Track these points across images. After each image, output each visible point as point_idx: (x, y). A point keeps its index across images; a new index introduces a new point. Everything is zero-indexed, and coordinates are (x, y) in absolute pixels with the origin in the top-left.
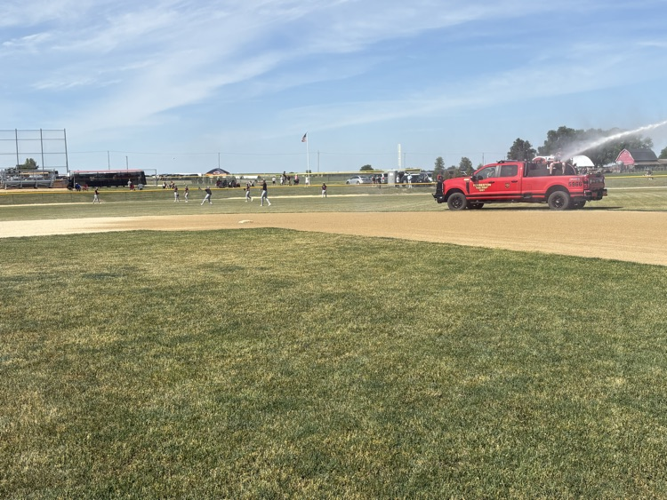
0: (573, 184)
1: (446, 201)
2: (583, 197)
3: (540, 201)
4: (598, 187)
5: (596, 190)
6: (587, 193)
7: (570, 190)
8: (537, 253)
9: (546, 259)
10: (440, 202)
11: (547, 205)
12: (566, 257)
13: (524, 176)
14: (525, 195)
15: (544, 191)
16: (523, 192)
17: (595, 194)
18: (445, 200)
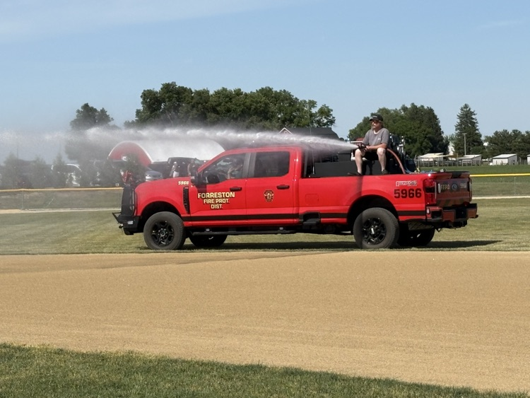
0: (406, 193)
1: (141, 231)
2: (426, 222)
3: (338, 229)
4: (458, 200)
5: (454, 207)
6: (434, 214)
7: (399, 206)
8: (129, 358)
9: (148, 371)
10: (130, 231)
11: (351, 239)
12: (191, 364)
13: (302, 177)
14: (307, 216)
15: (344, 208)
16: (303, 210)
17: (450, 216)
18: (138, 228)
